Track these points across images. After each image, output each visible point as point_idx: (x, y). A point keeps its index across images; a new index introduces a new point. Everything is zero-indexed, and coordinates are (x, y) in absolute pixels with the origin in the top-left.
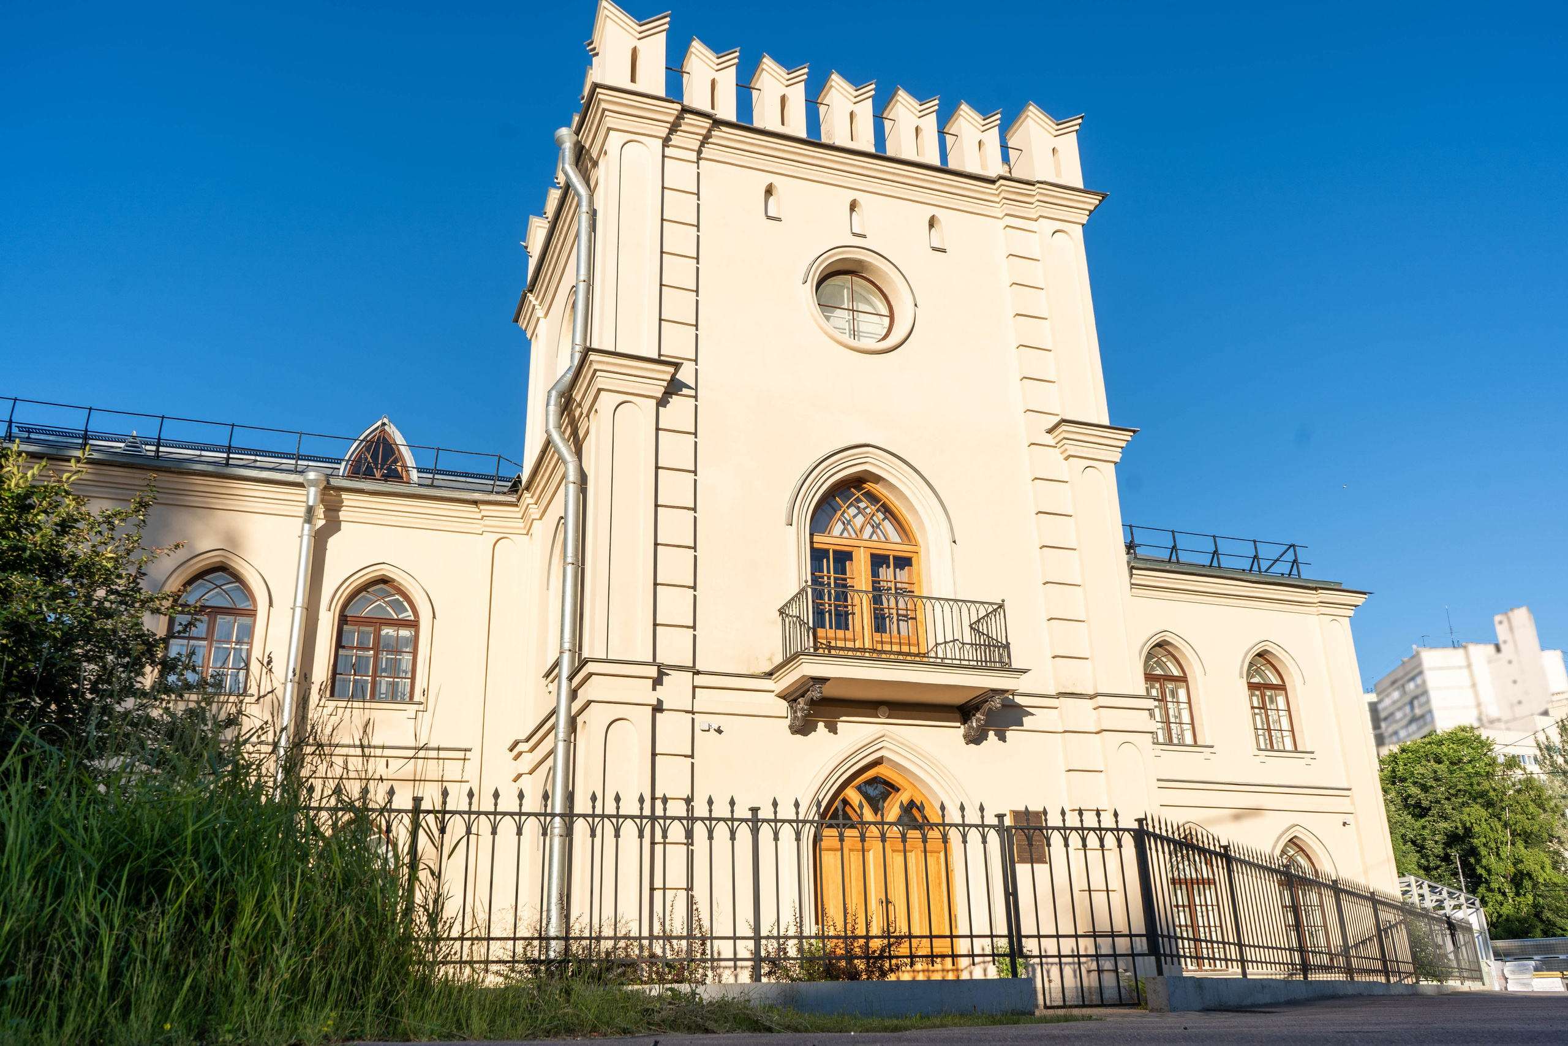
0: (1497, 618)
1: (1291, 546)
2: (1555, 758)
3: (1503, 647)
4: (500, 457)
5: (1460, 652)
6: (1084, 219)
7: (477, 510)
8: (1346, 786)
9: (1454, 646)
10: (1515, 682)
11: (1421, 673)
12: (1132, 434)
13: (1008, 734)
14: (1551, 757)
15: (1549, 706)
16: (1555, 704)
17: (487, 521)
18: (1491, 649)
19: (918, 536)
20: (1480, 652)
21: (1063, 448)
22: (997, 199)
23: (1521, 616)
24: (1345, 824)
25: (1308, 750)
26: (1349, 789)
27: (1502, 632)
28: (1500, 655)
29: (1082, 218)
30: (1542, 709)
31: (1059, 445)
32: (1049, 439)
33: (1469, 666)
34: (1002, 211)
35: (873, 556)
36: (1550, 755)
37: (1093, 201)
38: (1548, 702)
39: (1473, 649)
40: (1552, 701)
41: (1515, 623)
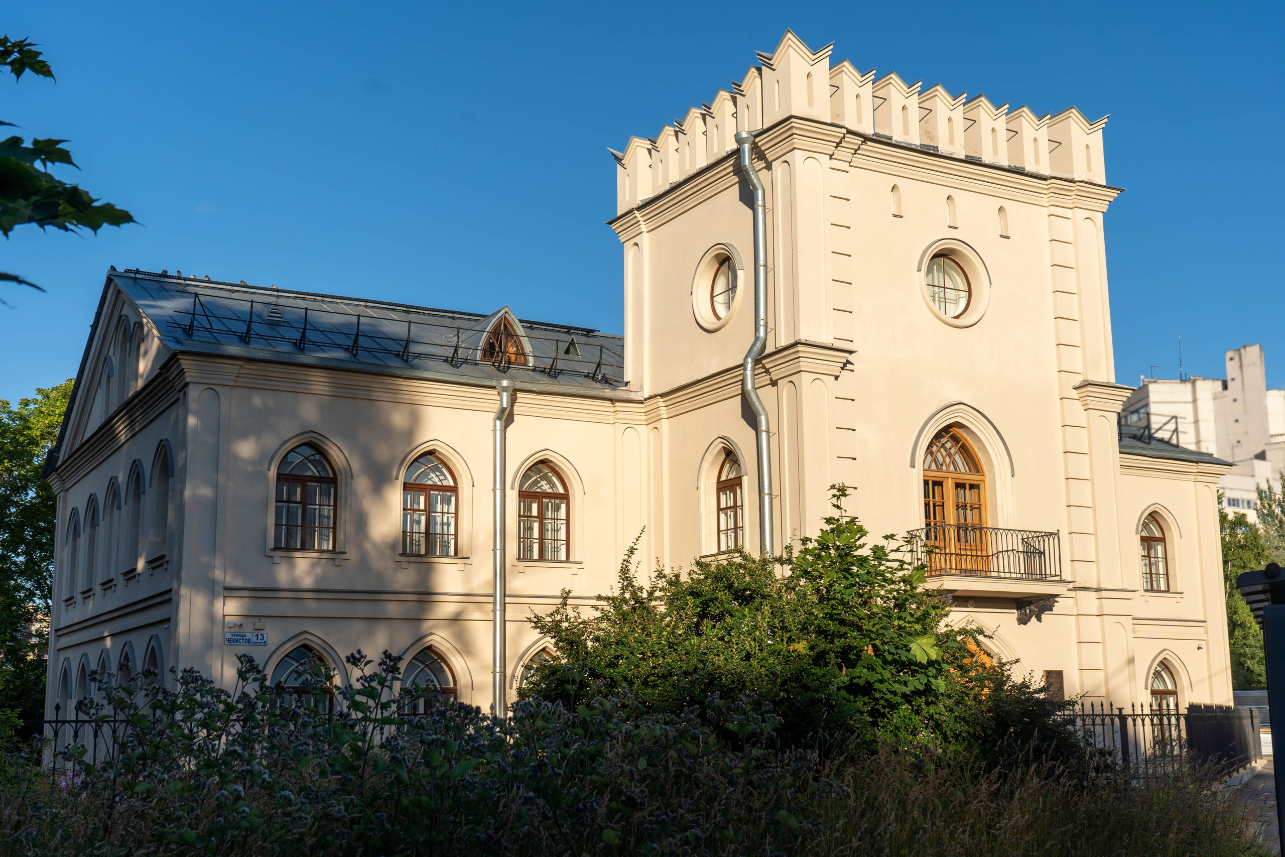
0: (1230, 354)
1: (1173, 417)
2: (1274, 507)
3: (1230, 384)
4: (602, 347)
5: (1189, 386)
6: (1105, 207)
7: (611, 405)
8: (1202, 619)
9: (1183, 381)
10: (1237, 421)
11: (1147, 405)
12: (1131, 391)
13: (1043, 616)
14: (1270, 506)
15: (1267, 448)
16: (1273, 447)
17: (619, 415)
18: (1218, 385)
19: (985, 468)
20: (1207, 389)
21: (1085, 402)
22: (1046, 192)
23: (1253, 354)
24: (1199, 648)
25: (1179, 591)
26: (1205, 622)
27: (1231, 369)
28: (1226, 393)
29: (1103, 208)
30: (1259, 451)
31: (1081, 399)
32: (1075, 394)
33: (1195, 401)
34: (1048, 202)
35: (956, 483)
36: (1269, 504)
37: (1114, 194)
38: (1266, 444)
39: (1200, 384)
40: (1270, 444)
41: (1245, 361)
